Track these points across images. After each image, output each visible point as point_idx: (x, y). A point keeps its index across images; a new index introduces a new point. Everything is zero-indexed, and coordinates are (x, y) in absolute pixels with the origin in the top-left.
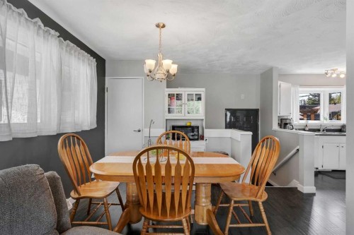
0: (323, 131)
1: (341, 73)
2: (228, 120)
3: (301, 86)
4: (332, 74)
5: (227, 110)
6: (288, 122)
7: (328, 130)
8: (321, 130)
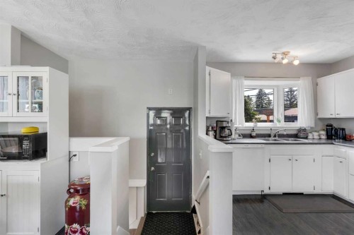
0: (275, 136)
1: (295, 58)
2: (151, 121)
3: (247, 77)
4: (283, 59)
5: (150, 109)
6: (225, 124)
7: (281, 136)
8: (272, 135)
